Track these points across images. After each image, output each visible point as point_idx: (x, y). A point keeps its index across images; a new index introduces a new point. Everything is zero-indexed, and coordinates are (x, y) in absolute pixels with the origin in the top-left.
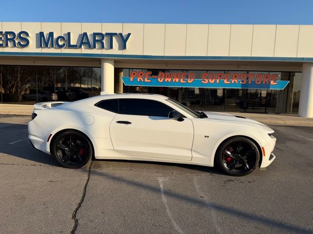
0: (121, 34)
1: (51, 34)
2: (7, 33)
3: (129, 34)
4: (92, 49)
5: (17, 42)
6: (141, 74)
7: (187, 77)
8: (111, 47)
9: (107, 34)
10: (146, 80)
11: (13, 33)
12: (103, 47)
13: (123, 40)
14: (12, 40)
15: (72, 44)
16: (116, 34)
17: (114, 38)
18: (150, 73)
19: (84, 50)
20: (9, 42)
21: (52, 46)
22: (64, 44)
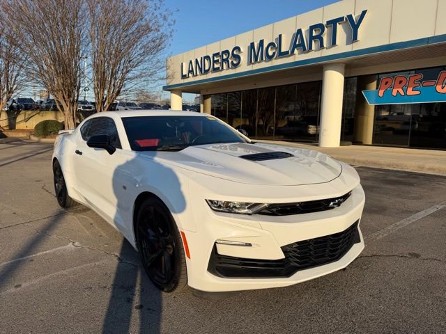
0: (350, 17)
1: (262, 42)
2: (223, 52)
3: (364, 13)
4: (309, 52)
5: (230, 61)
6: (401, 82)
8: (334, 43)
9: (329, 23)
10: (410, 92)
11: (227, 52)
12: (322, 46)
13: (353, 25)
14: (227, 60)
15: (283, 50)
16: (341, 19)
17: (339, 27)
18: (421, 76)
19: (299, 57)
20: (224, 63)
21: (262, 59)
22: (274, 53)
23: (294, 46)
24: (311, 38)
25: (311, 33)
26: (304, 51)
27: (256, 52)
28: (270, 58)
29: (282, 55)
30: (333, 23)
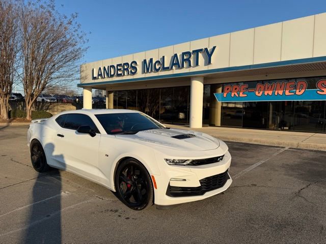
0: (206, 49)
1: (151, 60)
2: (124, 64)
3: (214, 48)
4: (182, 68)
5: (130, 70)
6: (236, 89)
7: (295, 88)
8: (197, 64)
9: (194, 51)
10: (241, 95)
11: (127, 64)
12: (190, 65)
13: (208, 54)
14: (127, 69)
15: (166, 66)
16: (201, 50)
17: (200, 55)
18: (247, 86)
19: (175, 71)
20: (125, 71)
21: (152, 71)
22: (160, 68)
23: (173, 64)
24: (183, 60)
25: (183, 57)
26: (179, 67)
27: (148, 66)
28: (157, 70)
29: (165, 69)
30: (197, 52)
